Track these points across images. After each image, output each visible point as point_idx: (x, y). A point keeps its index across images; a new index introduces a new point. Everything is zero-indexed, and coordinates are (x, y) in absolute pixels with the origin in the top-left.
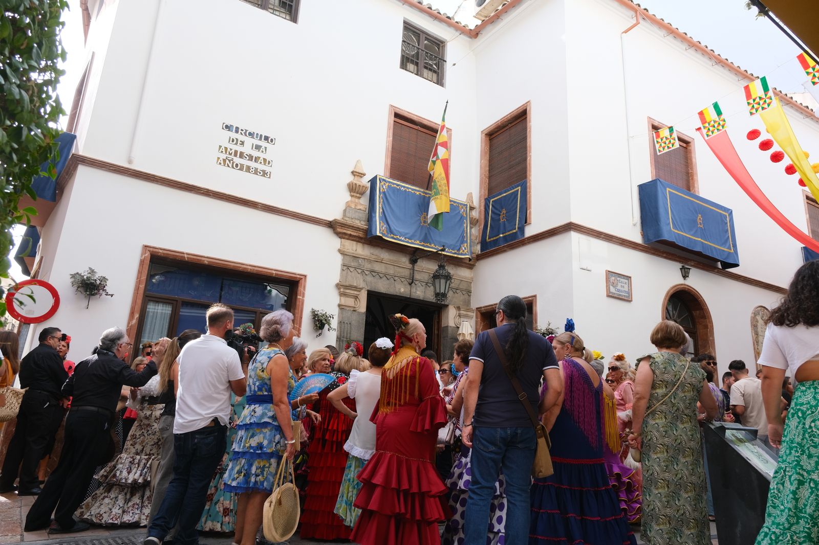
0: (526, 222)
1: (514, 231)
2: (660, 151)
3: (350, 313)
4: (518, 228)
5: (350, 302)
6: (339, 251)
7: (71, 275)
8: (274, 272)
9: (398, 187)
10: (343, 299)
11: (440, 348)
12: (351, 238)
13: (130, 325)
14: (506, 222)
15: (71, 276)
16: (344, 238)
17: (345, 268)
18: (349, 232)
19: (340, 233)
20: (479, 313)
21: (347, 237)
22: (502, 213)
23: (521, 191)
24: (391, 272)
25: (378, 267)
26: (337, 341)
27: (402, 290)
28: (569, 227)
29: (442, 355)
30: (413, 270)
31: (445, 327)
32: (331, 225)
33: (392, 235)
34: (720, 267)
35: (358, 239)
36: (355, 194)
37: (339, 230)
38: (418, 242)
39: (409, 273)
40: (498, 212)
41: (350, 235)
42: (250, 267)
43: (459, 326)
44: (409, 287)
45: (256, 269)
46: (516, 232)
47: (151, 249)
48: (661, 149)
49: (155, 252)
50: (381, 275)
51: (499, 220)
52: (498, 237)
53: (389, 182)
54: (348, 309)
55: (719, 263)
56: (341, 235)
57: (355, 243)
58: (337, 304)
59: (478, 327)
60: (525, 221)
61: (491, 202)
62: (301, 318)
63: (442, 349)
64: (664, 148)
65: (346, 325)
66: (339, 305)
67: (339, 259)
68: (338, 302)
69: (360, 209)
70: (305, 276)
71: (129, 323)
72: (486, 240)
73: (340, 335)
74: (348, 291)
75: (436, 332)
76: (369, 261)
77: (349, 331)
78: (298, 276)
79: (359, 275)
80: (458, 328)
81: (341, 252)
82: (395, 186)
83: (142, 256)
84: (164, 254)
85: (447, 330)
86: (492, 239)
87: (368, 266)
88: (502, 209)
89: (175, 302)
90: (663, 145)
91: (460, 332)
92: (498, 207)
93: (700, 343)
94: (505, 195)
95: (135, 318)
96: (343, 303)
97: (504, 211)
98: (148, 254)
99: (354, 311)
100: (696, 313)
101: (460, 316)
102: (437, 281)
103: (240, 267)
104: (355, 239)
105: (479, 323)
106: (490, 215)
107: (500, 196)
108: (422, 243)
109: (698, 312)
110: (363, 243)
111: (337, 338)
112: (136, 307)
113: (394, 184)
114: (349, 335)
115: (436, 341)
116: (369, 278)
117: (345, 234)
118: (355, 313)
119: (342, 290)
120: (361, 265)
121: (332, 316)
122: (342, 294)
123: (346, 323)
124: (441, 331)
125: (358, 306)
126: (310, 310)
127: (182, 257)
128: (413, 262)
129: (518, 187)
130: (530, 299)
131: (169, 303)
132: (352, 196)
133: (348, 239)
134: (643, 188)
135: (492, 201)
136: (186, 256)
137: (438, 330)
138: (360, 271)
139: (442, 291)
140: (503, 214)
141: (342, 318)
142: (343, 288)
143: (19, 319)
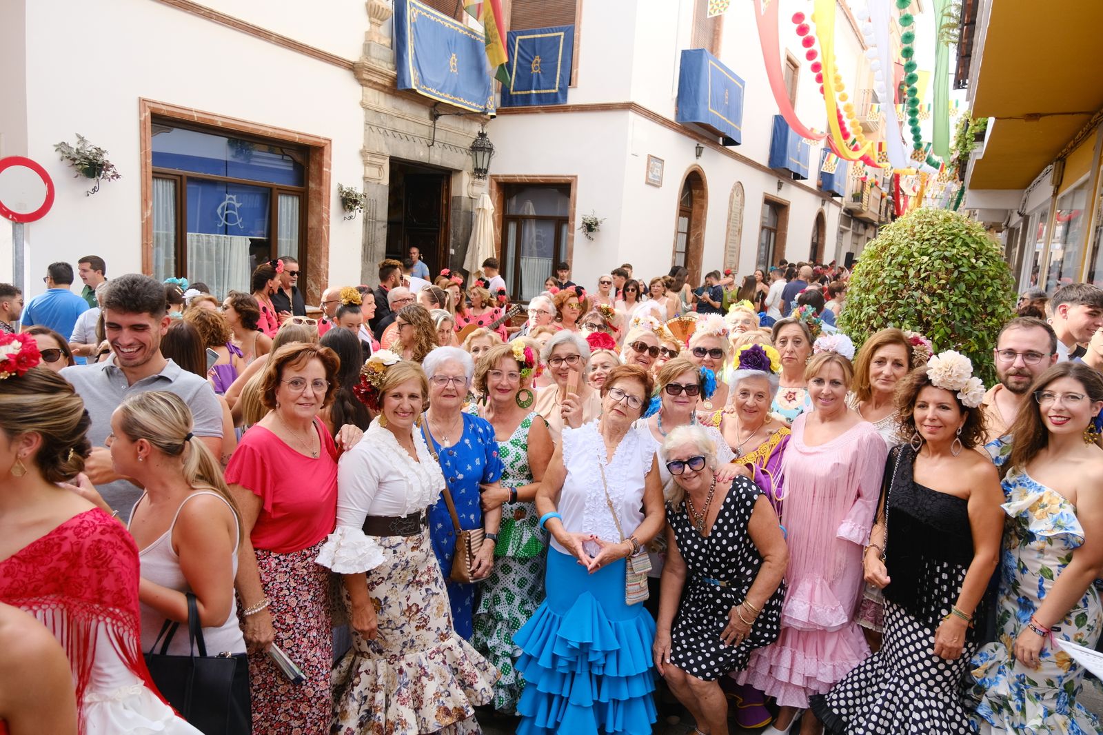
0: (570, 85)
1: (553, 91)
2: (710, 14)
3: (374, 187)
4: (559, 88)
5: (373, 172)
6: (362, 104)
7: (55, 146)
8: (297, 136)
9: (428, 16)
10: (368, 169)
11: (449, 222)
12: (375, 86)
13: (145, 217)
14: (541, 76)
15: (56, 148)
16: (366, 86)
17: (368, 127)
18: (375, 79)
19: (365, 80)
20: (494, 183)
21: (370, 85)
22: (534, 61)
23: (564, 40)
24: (412, 131)
25: (400, 125)
26: (363, 224)
27: (422, 154)
28: (628, 106)
29: (452, 231)
30: (435, 128)
31: (455, 196)
32: (353, 68)
33: (424, 87)
34: (721, 143)
35: (382, 88)
36: (376, 20)
37: (365, 76)
38: (448, 96)
39: (428, 131)
40: (529, 58)
41: (375, 83)
42: (270, 130)
44: (427, 148)
45: (277, 132)
46: (556, 93)
47: (152, 105)
48: (712, 12)
49: (158, 109)
50: (402, 135)
51: (531, 70)
52: (528, 92)
53: (420, 8)
54: (373, 181)
55: (721, 139)
56: (363, 82)
57: (377, 92)
58: (362, 176)
59: (493, 199)
60: (568, 81)
61: (517, 40)
62: (329, 197)
63: (451, 223)
64: (715, 11)
65: (372, 203)
66: (364, 178)
67: (360, 114)
68: (362, 174)
69: (384, 45)
70: (330, 141)
71: (143, 215)
72: (509, 91)
73: (367, 217)
74: (374, 159)
75: (445, 202)
76: (391, 116)
77: (375, 210)
78: (323, 141)
79: (381, 136)
80: (471, 198)
81: (364, 106)
82: (425, 13)
83: (140, 116)
84: (167, 111)
85: (461, 201)
86: (519, 93)
87: (389, 124)
88: (535, 55)
89: (178, 179)
90: (715, 7)
92: (529, 51)
93: (693, 222)
94: (539, 36)
95: (150, 207)
96: (368, 175)
97: (537, 59)
98: (148, 114)
99: (377, 183)
100: (696, 192)
101: (473, 184)
102: (480, 154)
103: (259, 130)
104: (377, 87)
105: (494, 195)
106: (516, 58)
107: (532, 36)
108: (452, 98)
109: (698, 191)
110: (386, 93)
111: (364, 221)
112: (149, 191)
113: (424, 10)
114: (375, 215)
116: (391, 140)
117: (370, 81)
118: (380, 186)
119: (369, 158)
120: (383, 122)
122: (367, 164)
123: (371, 199)
125: (380, 177)
126: (338, 186)
127: (191, 116)
128: (434, 117)
129: (560, 31)
130: (569, 178)
131: (170, 179)
132: (371, 23)
133: (370, 87)
134: (685, 54)
135: (520, 40)
136: (195, 115)
138: (382, 131)
139: (485, 167)
140: (537, 62)
141: (368, 193)
142: (367, 155)
143: (10, 217)
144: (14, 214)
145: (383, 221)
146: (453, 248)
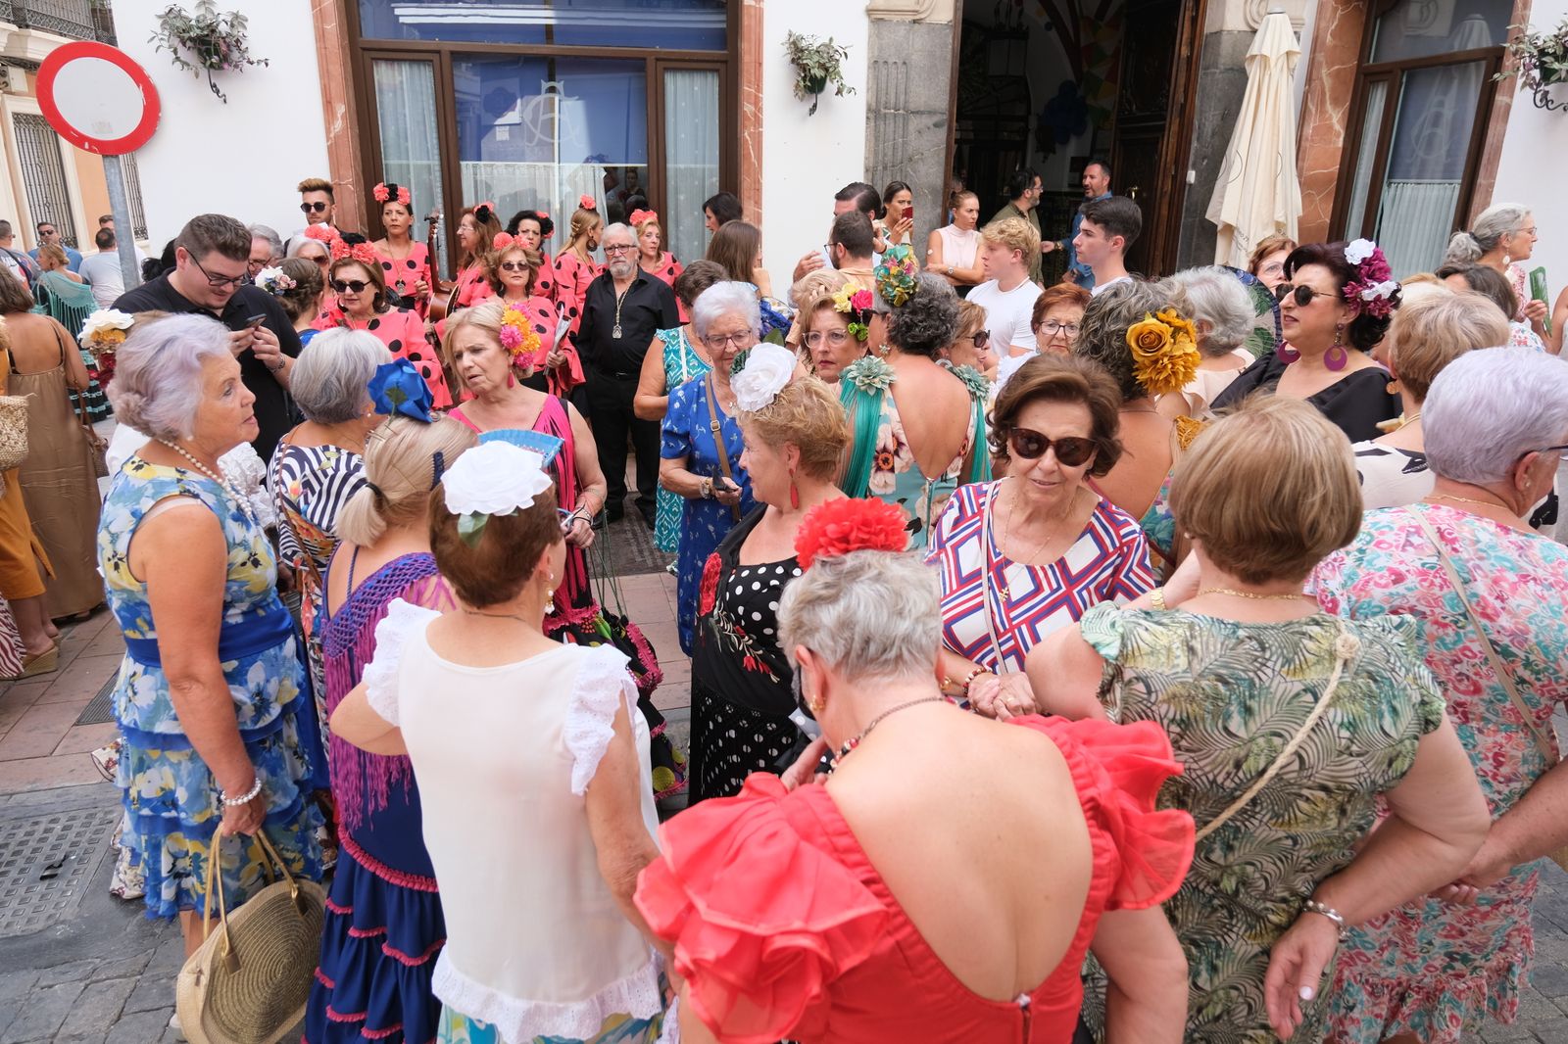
3: (902, 31)
7: (160, 17)
11: (1193, 102)
13: (332, 135)
26: (868, 118)
29: (1196, 123)
31: (1212, 34)
43: (1256, 26)
54: (896, 18)
58: (864, 8)
59: (1323, 24)
62: (760, 64)
63: (1197, 102)
65: (893, 70)
66: (870, 13)
71: (328, 131)
73: (877, 102)
75: (1185, 51)
77: (902, 87)
80: (1255, 32)
85: (1219, 42)
89: (435, 57)
91: (1254, 50)
95: (339, 116)
99: (915, 21)
105: (1328, 13)
111: (869, 110)
112: (333, 85)
114: (902, 98)
115: (1182, 81)
118: (920, 30)
121: (841, 51)
123: (891, 61)
124: (1200, 46)
125: (926, 6)
126: (784, 38)
137: (1192, 44)
141: (881, 49)
143: (87, 145)
144: (92, 142)
145: (931, 113)
146: (1194, 168)
